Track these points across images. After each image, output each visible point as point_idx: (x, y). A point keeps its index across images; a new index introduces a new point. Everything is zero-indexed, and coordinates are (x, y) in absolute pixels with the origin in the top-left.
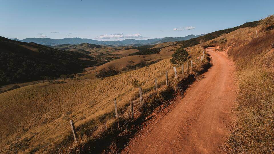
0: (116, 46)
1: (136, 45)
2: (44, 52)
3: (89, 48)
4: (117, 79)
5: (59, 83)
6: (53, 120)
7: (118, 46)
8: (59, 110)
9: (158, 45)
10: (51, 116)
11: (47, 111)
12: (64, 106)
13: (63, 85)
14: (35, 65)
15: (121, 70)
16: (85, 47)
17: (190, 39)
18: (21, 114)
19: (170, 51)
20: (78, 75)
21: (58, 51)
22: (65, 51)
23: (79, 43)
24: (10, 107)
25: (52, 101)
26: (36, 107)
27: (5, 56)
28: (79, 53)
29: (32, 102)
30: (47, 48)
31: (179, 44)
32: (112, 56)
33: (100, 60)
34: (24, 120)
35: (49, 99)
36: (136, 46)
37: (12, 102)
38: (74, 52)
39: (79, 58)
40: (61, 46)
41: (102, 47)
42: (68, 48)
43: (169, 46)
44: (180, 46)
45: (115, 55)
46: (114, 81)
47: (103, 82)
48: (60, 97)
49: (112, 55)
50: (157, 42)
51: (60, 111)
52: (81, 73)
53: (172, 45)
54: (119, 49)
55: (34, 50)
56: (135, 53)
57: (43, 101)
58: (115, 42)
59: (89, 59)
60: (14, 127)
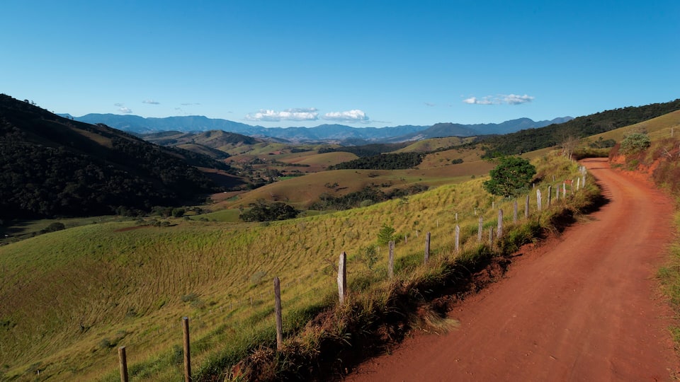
0: (295, 141)
1: (350, 140)
2: (124, 149)
3: (225, 142)
4: (309, 227)
5: (159, 224)
6: (147, 311)
7: (301, 141)
8: (161, 289)
9: (417, 143)
10: (142, 301)
11: (130, 289)
12: (172, 281)
13: (168, 230)
14: (100, 178)
15: (305, 207)
16: (217, 139)
17: (519, 130)
18: (75, 289)
19: (450, 163)
20: (194, 210)
21: (154, 147)
22: (169, 149)
23: (203, 128)
24: (52, 269)
25: (144, 266)
26: (106, 278)
27: (45, 152)
28: (200, 155)
29: (99, 264)
30: (131, 139)
31: (480, 145)
32: (284, 168)
33: (250, 176)
34: (78, 305)
35: (136, 261)
36: (351, 145)
37: (58, 258)
38: (189, 151)
39: (200, 168)
40: (160, 134)
41: (259, 142)
42: (174, 141)
43: (450, 148)
44: (483, 149)
45: (290, 165)
46: (301, 232)
47: (269, 232)
48: (161, 258)
49: (283, 164)
50: (411, 136)
51: (163, 293)
52: (200, 207)
53: (460, 147)
54: (303, 151)
55: (102, 141)
56: (348, 163)
57: (123, 265)
58: (292, 131)
59: (222, 172)
60: (58, 317)
